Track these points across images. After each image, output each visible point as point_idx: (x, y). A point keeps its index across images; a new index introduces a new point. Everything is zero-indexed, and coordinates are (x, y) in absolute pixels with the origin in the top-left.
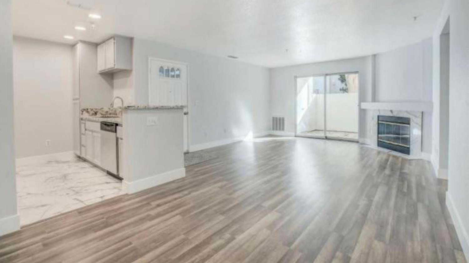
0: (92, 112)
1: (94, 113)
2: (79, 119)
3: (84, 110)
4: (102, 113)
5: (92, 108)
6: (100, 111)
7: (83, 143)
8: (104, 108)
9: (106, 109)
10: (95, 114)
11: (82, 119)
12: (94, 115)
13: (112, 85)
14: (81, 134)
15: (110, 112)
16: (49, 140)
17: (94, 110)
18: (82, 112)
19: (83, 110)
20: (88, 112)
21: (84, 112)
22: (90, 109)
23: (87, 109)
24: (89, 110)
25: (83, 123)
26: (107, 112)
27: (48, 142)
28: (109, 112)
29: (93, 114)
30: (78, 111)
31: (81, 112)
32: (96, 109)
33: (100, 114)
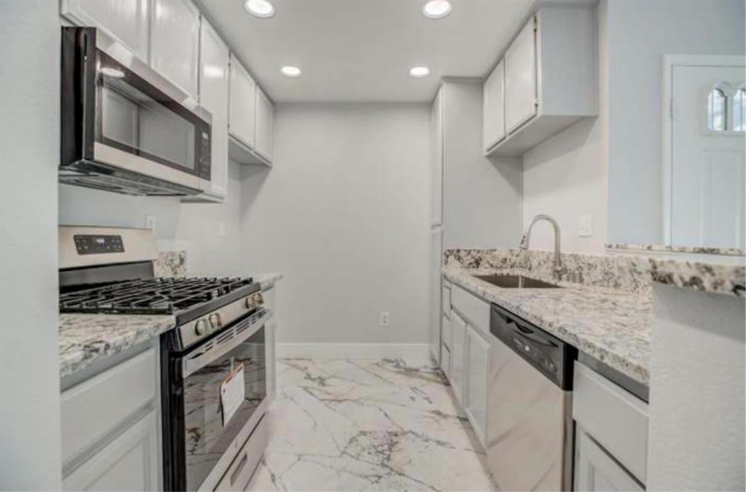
0: (468, 259)
1: (473, 261)
2: (439, 276)
3: (451, 252)
4: (491, 262)
5: (468, 248)
6: (488, 257)
7: (446, 340)
8: (499, 249)
9: (502, 253)
10: (474, 265)
11: (444, 277)
12: (473, 267)
13: (518, 187)
14: (442, 314)
15: (514, 259)
16: (387, 314)
17: (474, 253)
18: (448, 257)
19: (448, 253)
20: (459, 259)
21: (451, 258)
22: (466, 251)
23: (458, 251)
24: (462, 254)
25: (447, 288)
26: (504, 260)
27: (385, 317)
28: (510, 259)
29: (471, 263)
30: (439, 257)
31: (444, 257)
32: (479, 252)
33: (487, 265)
